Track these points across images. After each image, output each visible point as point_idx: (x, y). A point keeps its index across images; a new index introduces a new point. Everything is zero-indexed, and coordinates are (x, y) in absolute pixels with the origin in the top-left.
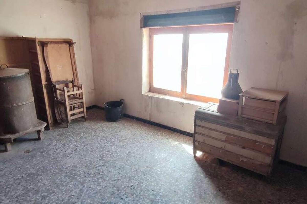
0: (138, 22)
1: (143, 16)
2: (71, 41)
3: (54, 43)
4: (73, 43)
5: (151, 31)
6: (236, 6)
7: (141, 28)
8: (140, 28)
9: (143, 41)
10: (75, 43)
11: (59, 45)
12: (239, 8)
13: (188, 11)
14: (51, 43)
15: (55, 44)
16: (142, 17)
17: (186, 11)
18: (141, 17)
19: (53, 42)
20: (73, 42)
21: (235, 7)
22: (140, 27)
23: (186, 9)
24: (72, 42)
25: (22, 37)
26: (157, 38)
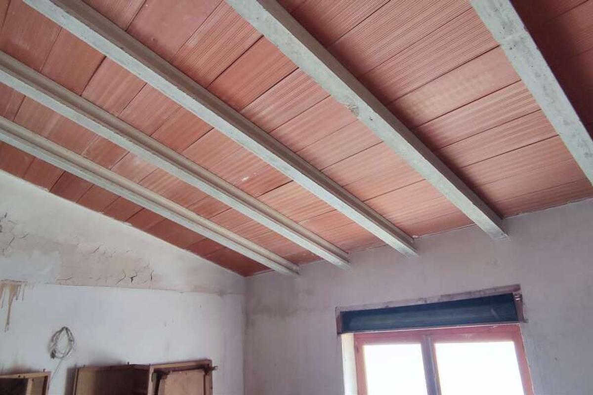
0: (332, 324)
1: (341, 312)
2: (208, 365)
3: (179, 371)
4: (213, 369)
5: (358, 338)
6: (514, 293)
7: (339, 333)
8: (336, 334)
9: (344, 359)
10: (216, 368)
11: (186, 374)
12: (521, 296)
13: (424, 303)
14: (175, 370)
15: (181, 372)
16: (339, 313)
17: (420, 303)
18: (337, 314)
19: (177, 369)
20: (213, 366)
21: (512, 294)
22: (336, 332)
23: (420, 299)
24: (210, 365)
25: (127, 364)
26: (371, 351)
